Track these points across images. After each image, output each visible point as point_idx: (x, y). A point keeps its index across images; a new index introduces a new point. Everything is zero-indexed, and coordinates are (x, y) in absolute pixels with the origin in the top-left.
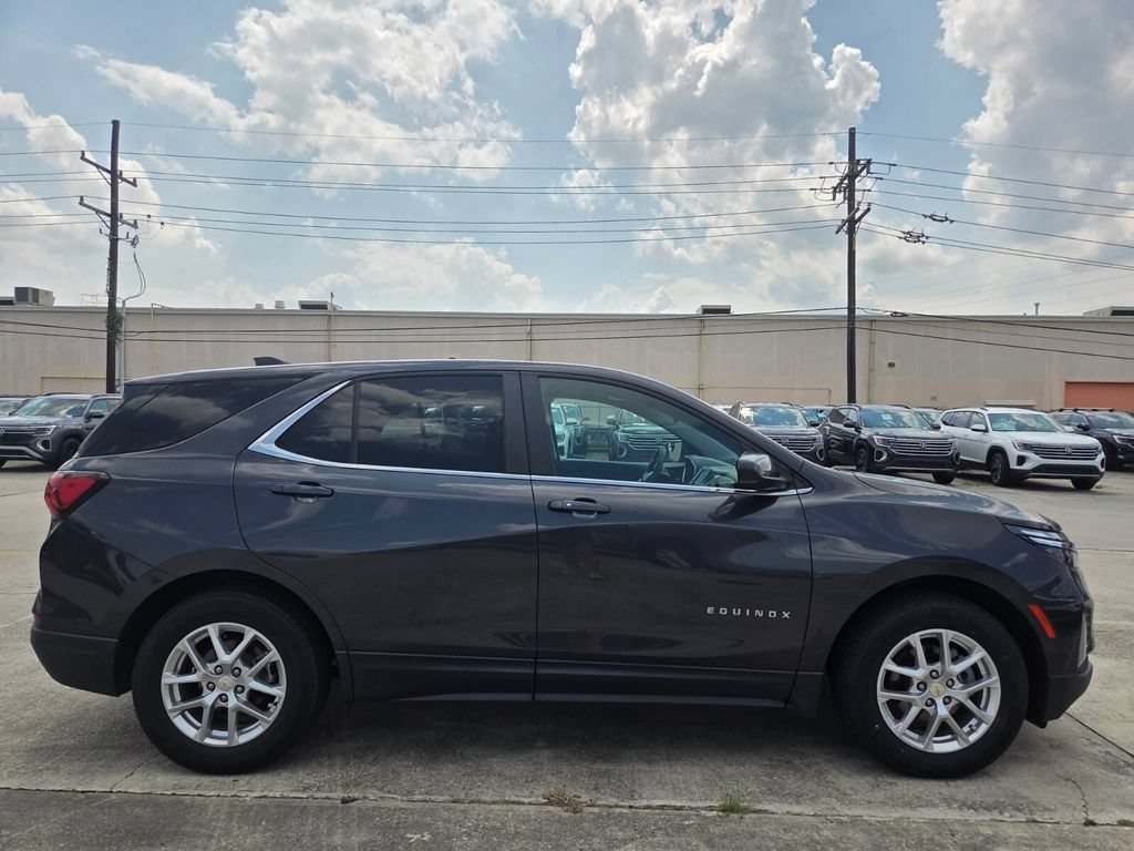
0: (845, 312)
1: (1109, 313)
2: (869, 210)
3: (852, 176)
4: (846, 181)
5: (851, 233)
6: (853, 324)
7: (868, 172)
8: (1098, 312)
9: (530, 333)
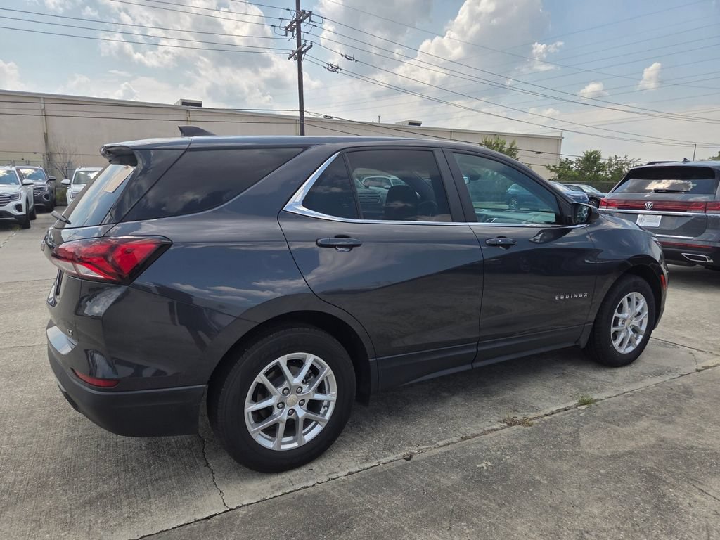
0: (297, 114)
1: (407, 124)
2: (311, 46)
3: (299, 22)
4: (295, 24)
5: (299, 60)
6: (303, 121)
7: (310, 20)
8: (402, 122)
9: (44, 110)
